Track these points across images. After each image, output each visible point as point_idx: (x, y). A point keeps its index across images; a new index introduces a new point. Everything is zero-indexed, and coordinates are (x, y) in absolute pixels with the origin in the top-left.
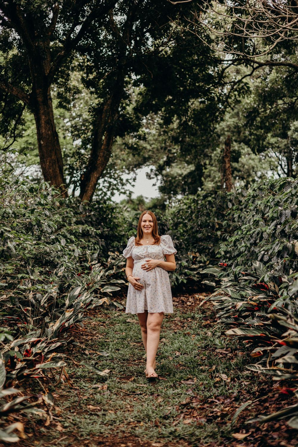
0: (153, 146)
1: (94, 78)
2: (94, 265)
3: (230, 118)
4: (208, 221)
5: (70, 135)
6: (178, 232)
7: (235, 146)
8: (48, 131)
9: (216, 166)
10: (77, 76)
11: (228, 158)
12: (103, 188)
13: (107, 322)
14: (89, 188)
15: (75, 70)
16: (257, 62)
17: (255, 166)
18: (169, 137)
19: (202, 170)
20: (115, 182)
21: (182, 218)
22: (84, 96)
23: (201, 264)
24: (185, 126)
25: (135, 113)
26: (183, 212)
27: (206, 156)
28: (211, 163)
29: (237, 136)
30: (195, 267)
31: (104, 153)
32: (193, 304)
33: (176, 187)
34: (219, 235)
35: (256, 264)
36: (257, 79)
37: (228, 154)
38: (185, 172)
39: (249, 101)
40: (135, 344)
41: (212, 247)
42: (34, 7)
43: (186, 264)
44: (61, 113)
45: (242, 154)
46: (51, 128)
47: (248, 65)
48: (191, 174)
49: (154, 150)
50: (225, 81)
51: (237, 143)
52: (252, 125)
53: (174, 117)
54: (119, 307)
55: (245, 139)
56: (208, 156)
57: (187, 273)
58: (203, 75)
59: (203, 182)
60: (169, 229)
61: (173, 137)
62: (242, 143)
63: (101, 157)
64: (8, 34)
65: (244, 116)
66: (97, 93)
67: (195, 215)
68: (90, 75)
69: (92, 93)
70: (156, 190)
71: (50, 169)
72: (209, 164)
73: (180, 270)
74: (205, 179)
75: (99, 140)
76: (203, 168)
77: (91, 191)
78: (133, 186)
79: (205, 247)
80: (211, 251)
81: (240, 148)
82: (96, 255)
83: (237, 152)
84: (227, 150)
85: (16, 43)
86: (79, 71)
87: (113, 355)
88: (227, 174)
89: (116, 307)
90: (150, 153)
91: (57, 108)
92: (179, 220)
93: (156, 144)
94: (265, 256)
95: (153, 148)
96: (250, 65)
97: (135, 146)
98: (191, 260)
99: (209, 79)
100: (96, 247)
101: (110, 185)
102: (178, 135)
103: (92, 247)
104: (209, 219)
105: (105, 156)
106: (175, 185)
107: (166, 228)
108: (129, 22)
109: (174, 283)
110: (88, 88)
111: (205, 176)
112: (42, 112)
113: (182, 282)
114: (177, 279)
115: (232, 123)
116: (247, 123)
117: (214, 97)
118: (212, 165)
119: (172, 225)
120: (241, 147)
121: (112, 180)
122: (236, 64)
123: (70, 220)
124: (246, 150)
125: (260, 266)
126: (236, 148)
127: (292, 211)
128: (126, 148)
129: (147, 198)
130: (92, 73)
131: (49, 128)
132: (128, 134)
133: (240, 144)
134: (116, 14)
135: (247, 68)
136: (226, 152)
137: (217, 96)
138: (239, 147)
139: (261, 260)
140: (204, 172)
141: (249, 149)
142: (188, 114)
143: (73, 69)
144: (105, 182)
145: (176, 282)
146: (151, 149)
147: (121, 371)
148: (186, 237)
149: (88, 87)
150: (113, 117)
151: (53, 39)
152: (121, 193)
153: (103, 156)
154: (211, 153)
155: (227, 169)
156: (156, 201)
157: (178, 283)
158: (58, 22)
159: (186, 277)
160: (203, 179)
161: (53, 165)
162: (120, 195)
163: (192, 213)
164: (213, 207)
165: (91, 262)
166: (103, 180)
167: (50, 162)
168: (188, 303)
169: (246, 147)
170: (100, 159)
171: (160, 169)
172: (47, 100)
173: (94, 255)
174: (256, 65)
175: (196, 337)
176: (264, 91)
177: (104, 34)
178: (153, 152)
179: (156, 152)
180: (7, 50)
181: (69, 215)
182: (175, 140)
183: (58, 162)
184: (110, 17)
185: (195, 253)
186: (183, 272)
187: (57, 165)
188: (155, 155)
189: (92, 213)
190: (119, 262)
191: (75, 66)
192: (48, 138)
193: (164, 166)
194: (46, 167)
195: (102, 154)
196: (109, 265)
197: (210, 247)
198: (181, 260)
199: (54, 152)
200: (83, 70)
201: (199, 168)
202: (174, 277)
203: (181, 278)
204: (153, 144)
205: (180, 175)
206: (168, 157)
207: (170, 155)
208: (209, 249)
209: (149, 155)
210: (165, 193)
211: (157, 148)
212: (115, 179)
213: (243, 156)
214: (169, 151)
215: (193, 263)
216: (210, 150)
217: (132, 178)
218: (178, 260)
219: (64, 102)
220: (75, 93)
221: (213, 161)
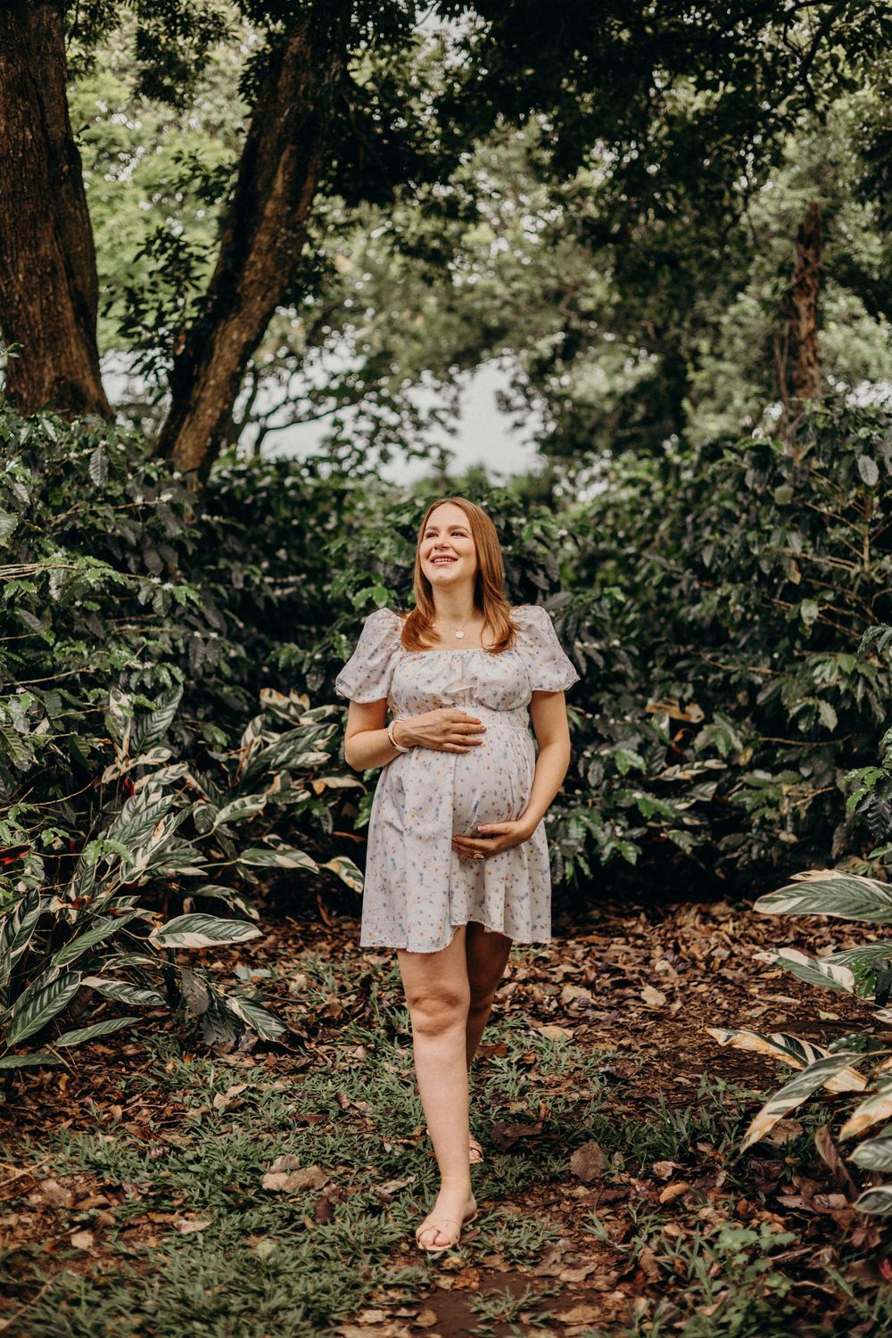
0: (516, 285)
2: (152, 770)
3: (789, 187)
4: (756, 551)
6: (599, 600)
8: (22, 128)
9: (734, 360)
11: (808, 295)
12: (354, 438)
14: (208, 394)
17: (874, 362)
19: (686, 372)
20: (392, 419)
21: (614, 535)
23: (712, 764)
24: (635, 180)
26: (616, 516)
27: (700, 323)
28: (717, 350)
30: (680, 775)
31: (275, 235)
32: (677, 1006)
33: (593, 431)
34: (808, 622)
37: (809, 281)
38: (625, 383)
41: (765, 676)
43: (639, 762)
45: (829, 316)
48: (644, 386)
49: (521, 301)
53: (593, 145)
56: (705, 324)
57: (642, 808)
59: (686, 415)
60: (555, 588)
61: (587, 221)
65: (861, 152)
67: (672, 525)
70: (524, 443)
71: (31, 300)
72: (712, 353)
73: (609, 793)
74: (695, 405)
75: (259, 187)
76: (689, 367)
77: (213, 404)
78: (452, 431)
79: (734, 679)
80: (761, 698)
82: (163, 718)
84: (806, 262)
88: (804, 360)
90: (507, 313)
92: (602, 546)
97: (436, 244)
98: (662, 742)
100: (166, 677)
101: (378, 429)
102: (606, 214)
103: (145, 670)
104: (761, 541)
105: (280, 251)
106: (588, 424)
107: (540, 581)
109: (577, 868)
110: (261, 18)
111: (694, 394)
113: (617, 856)
114: (590, 841)
115: (798, 204)
118: (719, 357)
119: (575, 563)
121: (384, 412)
124: (843, 303)
128: (397, 248)
129: (498, 475)
131: (27, 113)
136: (802, 270)
140: (693, 381)
141: (857, 302)
142: (646, 135)
144: (362, 419)
145: (583, 864)
146: (509, 298)
148: (632, 616)
150: (320, 75)
152: (414, 453)
153: (271, 247)
154: (718, 313)
155: (801, 343)
156: (525, 484)
157: (593, 859)
159: (636, 832)
160: (686, 404)
161: (42, 283)
162: (408, 459)
163: (657, 514)
164: (780, 481)
165: (132, 754)
167: (29, 272)
168: (652, 997)
169: (843, 292)
171: (541, 370)
173: (156, 716)
178: (517, 310)
179: (524, 308)
182: (594, 235)
183: (71, 275)
185: (683, 705)
186: (624, 803)
187: (64, 287)
188: (522, 321)
189: (166, 497)
190: (295, 753)
192: (23, 162)
193: (552, 360)
194: (11, 295)
196: (245, 765)
197: (759, 680)
198: (611, 741)
199: (50, 226)
201: (675, 369)
202: (576, 832)
203: (613, 837)
205: (611, 395)
206: (566, 328)
207: (575, 324)
208: (754, 690)
209: (502, 320)
210: (555, 453)
211: (531, 294)
212: (395, 408)
213: (832, 326)
214: (573, 306)
215: (674, 758)
216: (716, 304)
217: (447, 405)
218: (601, 741)
219: (166, 71)
220: (205, 37)
221: (724, 343)
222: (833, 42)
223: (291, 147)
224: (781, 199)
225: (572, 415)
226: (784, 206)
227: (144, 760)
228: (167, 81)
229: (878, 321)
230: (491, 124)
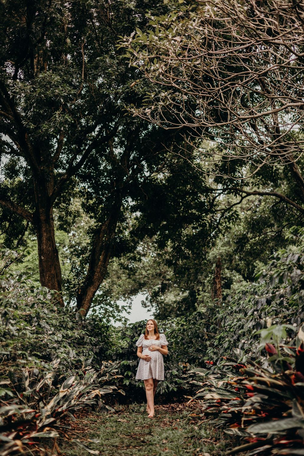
0: (148, 272)
1: (94, 203)
2: (88, 370)
3: (222, 246)
4: (198, 332)
5: (69, 261)
7: (228, 273)
8: (49, 247)
9: (208, 292)
10: (78, 206)
11: (218, 279)
13: (98, 421)
14: (86, 302)
15: (76, 197)
16: (245, 192)
18: (164, 260)
19: (196, 295)
20: (111, 309)
22: (84, 225)
23: (191, 374)
24: (179, 250)
25: (131, 237)
27: (200, 283)
28: (204, 289)
29: (229, 264)
30: (185, 376)
31: (101, 269)
33: (170, 312)
34: (208, 345)
35: (237, 351)
36: (247, 211)
37: (219, 276)
38: (179, 299)
39: (239, 228)
40: (124, 436)
41: (201, 357)
42: (42, 131)
43: (177, 373)
44: (61, 240)
45: (234, 280)
46: (52, 245)
47: (237, 195)
48: (184, 300)
49: (150, 276)
50: (216, 209)
51: (229, 271)
52: (241, 250)
53: (168, 241)
54: (110, 411)
55: (236, 267)
56: (201, 283)
57: (178, 381)
58: (196, 203)
59: (196, 308)
61: (167, 260)
62: (234, 271)
63: (97, 272)
64: (16, 163)
65: (234, 242)
66: (96, 218)
68: (90, 201)
69: (91, 217)
71: (49, 283)
72: (202, 290)
73: (171, 379)
74: (198, 305)
76: (197, 294)
77: (87, 304)
78: (129, 313)
79: (195, 357)
80: (200, 361)
81: (232, 276)
82: (90, 361)
83: (229, 279)
84: (218, 271)
85: (22, 171)
86: (80, 197)
87: (103, 442)
88: (218, 294)
89: (107, 410)
90: (146, 279)
91: (57, 230)
93: (152, 270)
94: (245, 345)
95: (149, 274)
96: (239, 195)
98: (181, 370)
99: (200, 206)
100: (90, 353)
101: (106, 312)
102: (171, 258)
103: (86, 352)
104: (199, 330)
105: (102, 272)
106: (169, 310)
108: (127, 151)
111: (198, 302)
112: (44, 229)
113: (173, 390)
114: (168, 387)
115: (224, 251)
116: (237, 249)
117: (205, 223)
118: (205, 291)
120: (233, 274)
121: (108, 307)
122: (226, 193)
123: (66, 324)
124: (237, 277)
125: (240, 353)
126: (228, 275)
127: (267, 299)
130: (92, 199)
131: (50, 244)
132: (124, 255)
133: (232, 271)
134: (116, 148)
135: (236, 197)
137: (208, 222)
138: (231, 274)
139: (242, 348)
140: (198, 298)
141: (241, 276)
143: (74, 196)
144: (102, 309)
145: (166, 390)
146: (146, 275)
147: (110, 453)
149: (87, 212)
151: (57, 167)
152: (117, 320)
153: (100, 272)
154: (204, 279)
155: (218, 290)
157: (168, 390)
158: (62, 153)
159: (176, 386)
160: (196, 304)
161: (52, 279)
162: (115, 321)
166: (99, 306)
167: (49, 277)
168: (178, 409)
169: (237, 274)
170: (97, 275)
171: (155, 295)
172: (49, 220)
173: (88, 360)
174: (244, 194)
175: (183, 430)
176: (252, 219)
177: (104, 165)
178: (149, 278)
179: (151, 278)
180: (14, 177)
181: (66, 320)
182: (169, 263)
183: (57, 277)
184: (110, 149)
185: (186, 363)
186: (174, 381)
187: (56, 280)
188: (150, 282)
190: (112, 370)
191: (76, 193)
192: (49, 254)
193: (158, 292)
194: (45, 281)
195: (99, 270)
196: (102, 372)
198: (171, 369)
199: (53, 267)
200: (84, 196)
201: (193, 294)
203: (172, 387)
204: (148, 270)
205: (175, 302)
206: (162, 284)
207: (165, 282)
208: (199, 359)
209: (144, 281)
210: (160, 319)
211: (152, 274)
212: (111, 306)
213: (235, 283)
214: (164, 277)
215: (184, 373)
216: (203, 277)
217: (128, 305)
218: (169, 369)
219: (65, 224)
220: (75, 217)
221: (206, 288)
222: (224, 219)
223: (104, 251)
224: (220, 249)
225: (164, 307)
226: (220, 251)
227: (86, 368)
228: (65, 226)
229: (247, 282)
230: (144, 237)
